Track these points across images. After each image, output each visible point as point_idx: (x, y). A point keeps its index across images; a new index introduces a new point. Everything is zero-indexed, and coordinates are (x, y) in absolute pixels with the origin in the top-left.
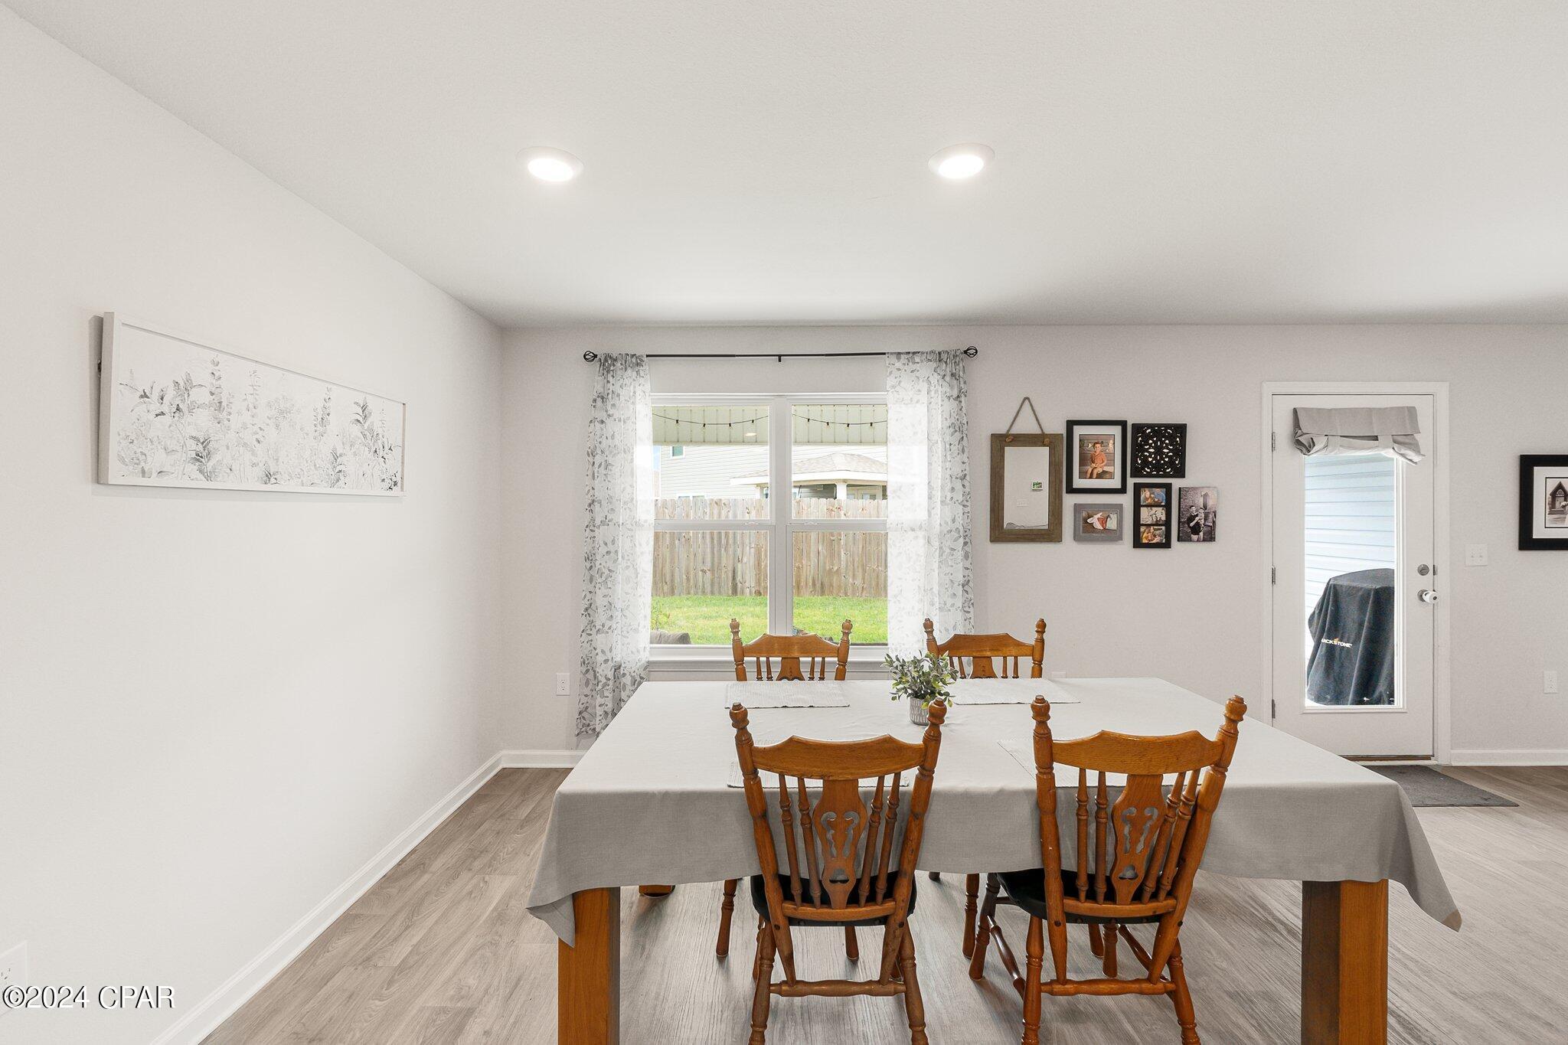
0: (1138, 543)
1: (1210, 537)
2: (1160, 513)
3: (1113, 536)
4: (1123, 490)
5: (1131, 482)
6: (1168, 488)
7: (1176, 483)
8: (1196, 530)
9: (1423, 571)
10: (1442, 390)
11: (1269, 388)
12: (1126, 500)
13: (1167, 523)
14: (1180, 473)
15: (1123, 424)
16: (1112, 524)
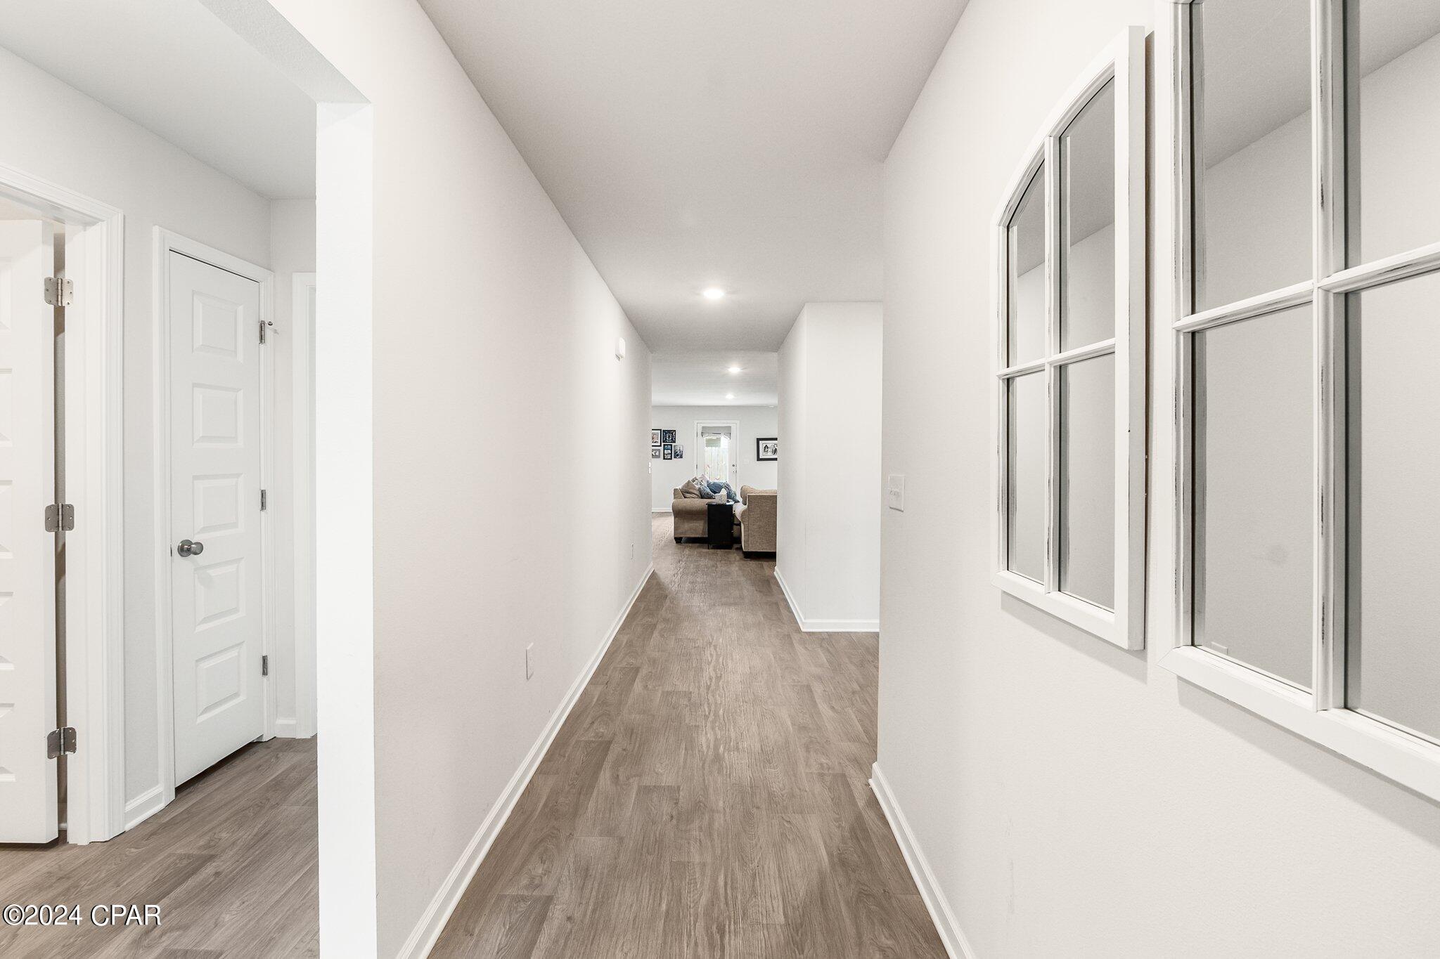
0: (664, 459)
1: (681, 457)
2: (670, 451)
3: (659, 457)
4: (660, 446)
5: (663, 444)
6: (671, 445)
7: (673, 444)
8: (678, 455)
9: (734, 466)
10: (738, 422)
11: (696, 422)
12: (662, 448)
13: (671, 454)
14: (675, 442)
15: (661, 430)
16: (657, 454)
